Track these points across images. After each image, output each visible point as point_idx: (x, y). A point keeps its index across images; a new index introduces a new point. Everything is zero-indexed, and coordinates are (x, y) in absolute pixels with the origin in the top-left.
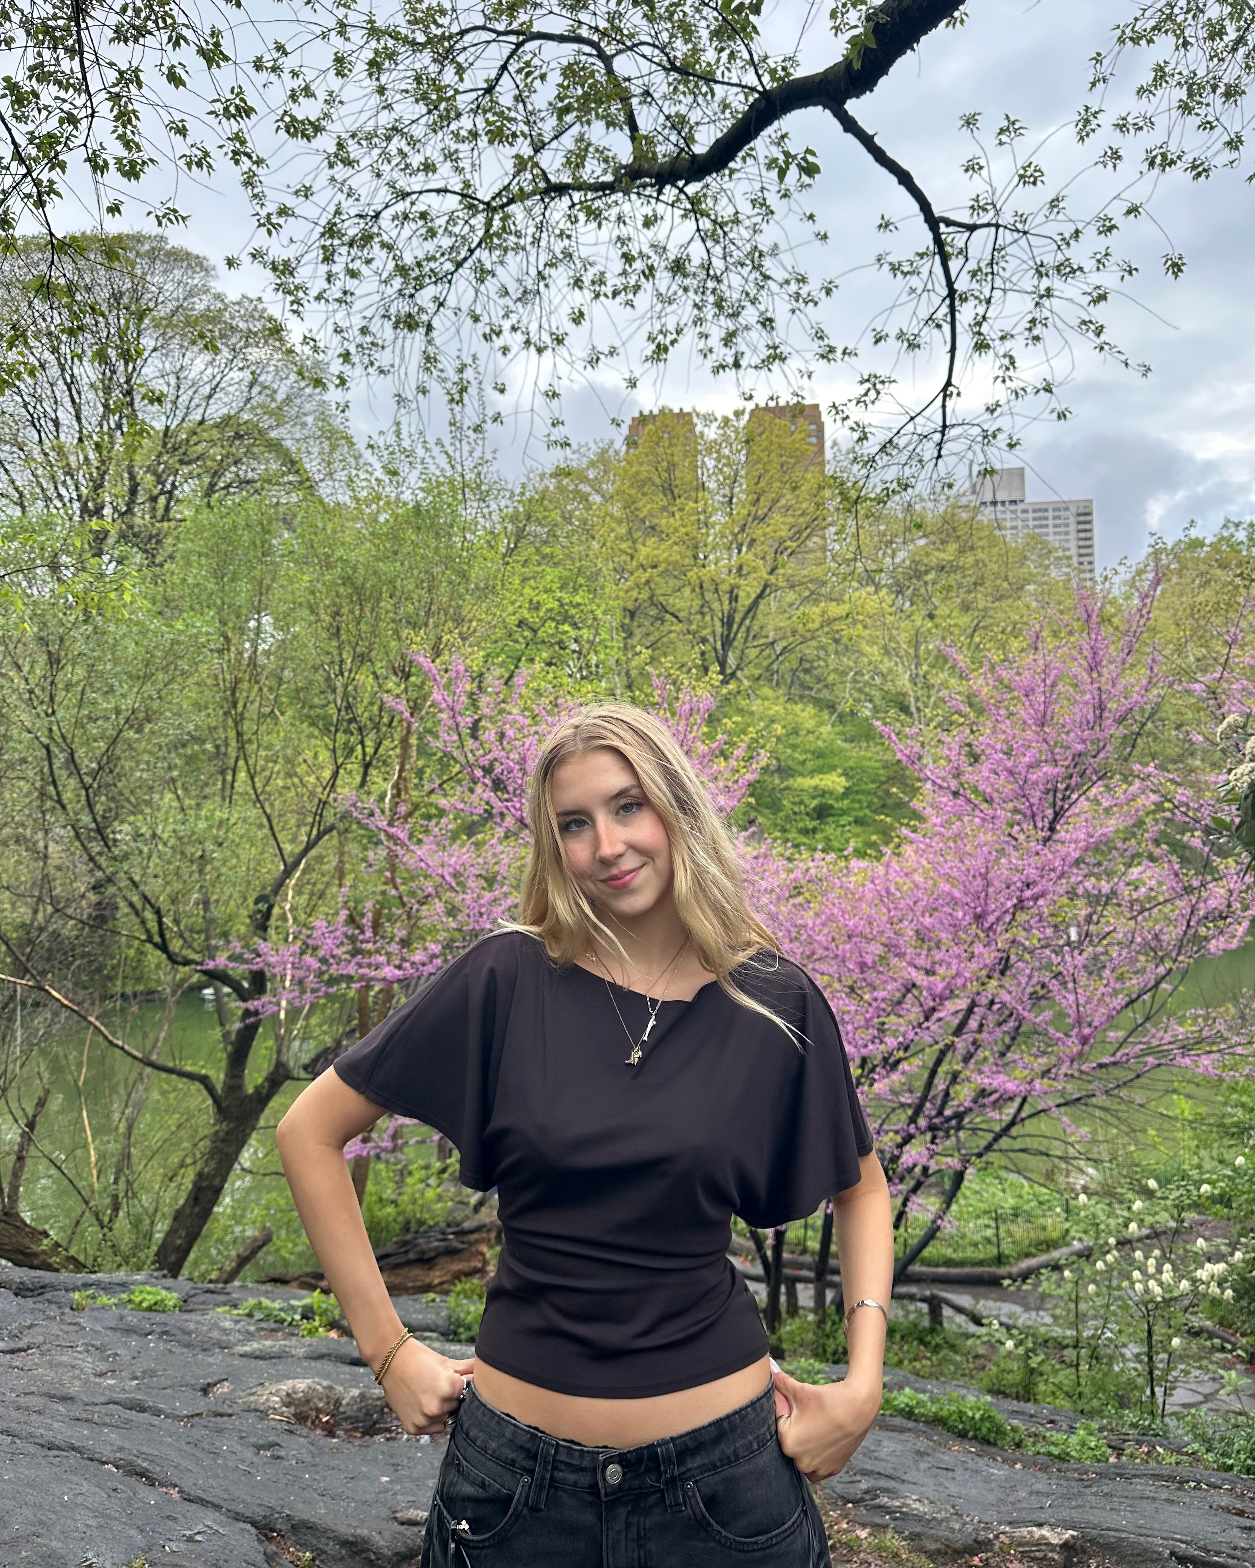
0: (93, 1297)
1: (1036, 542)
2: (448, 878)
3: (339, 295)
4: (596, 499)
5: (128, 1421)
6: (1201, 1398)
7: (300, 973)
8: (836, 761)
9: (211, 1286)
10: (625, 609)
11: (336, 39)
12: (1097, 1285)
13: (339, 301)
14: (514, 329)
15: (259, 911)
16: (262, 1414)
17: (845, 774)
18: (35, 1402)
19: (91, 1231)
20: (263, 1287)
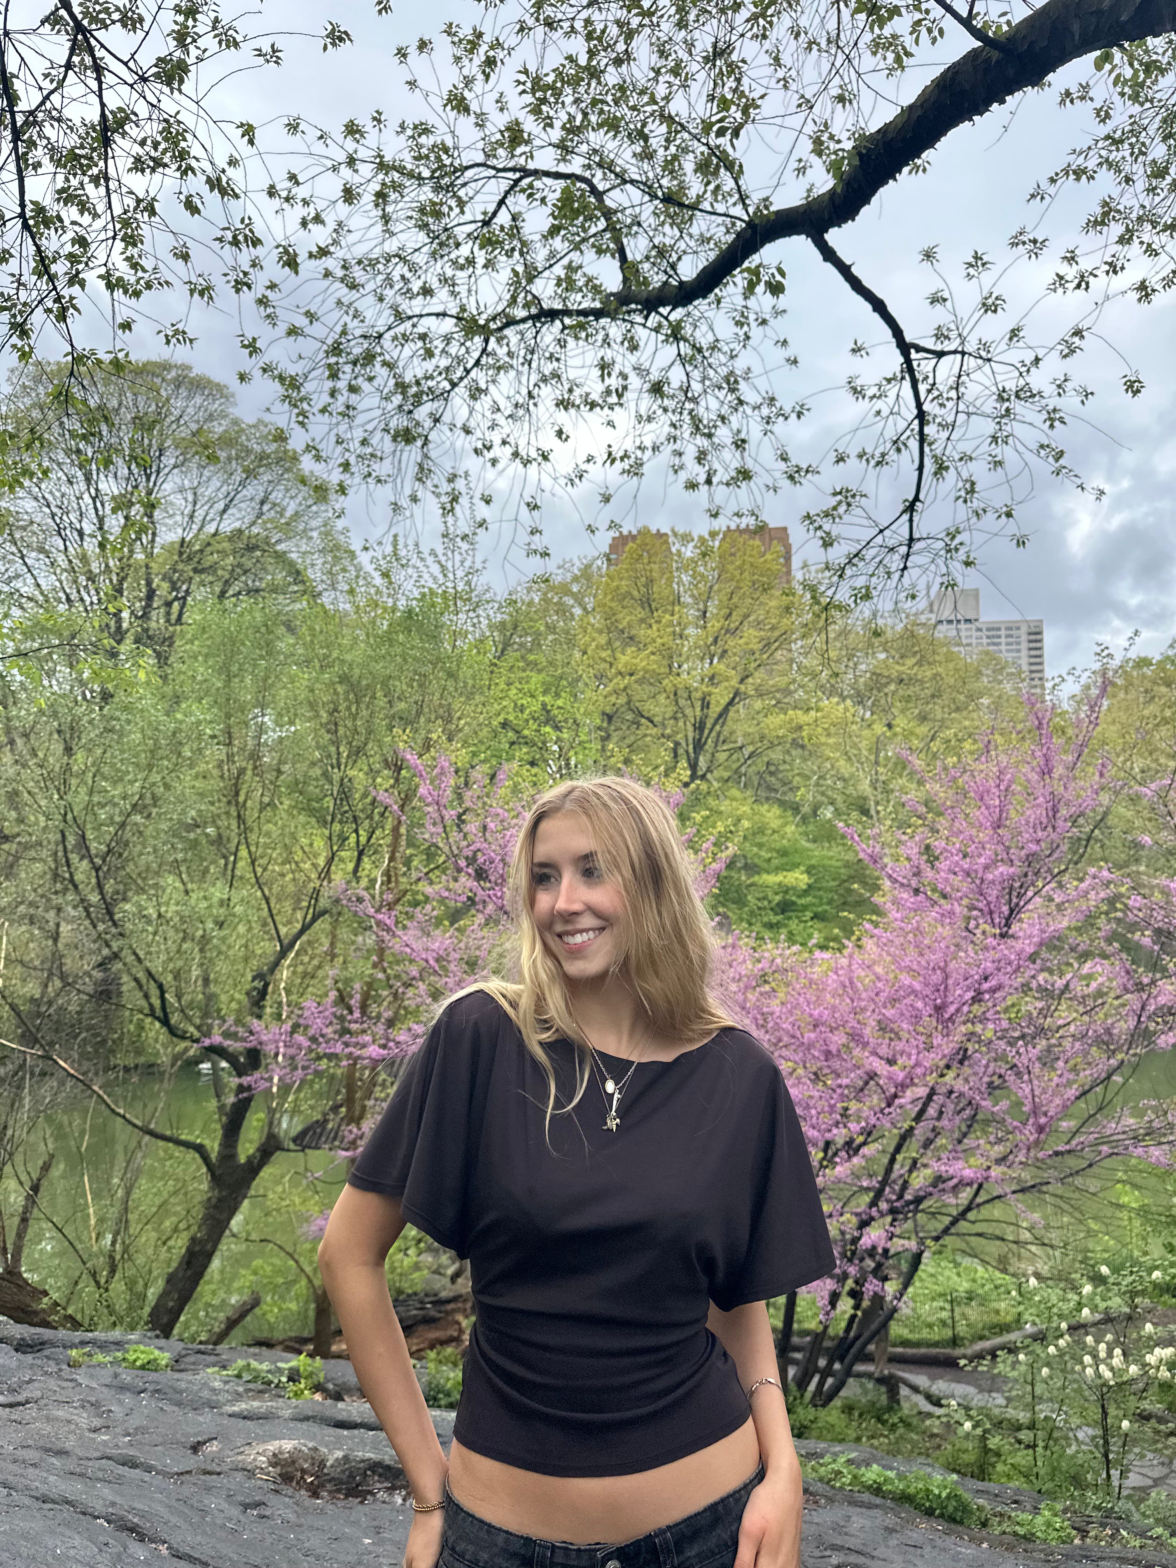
0: (90, 1355)
1: (989, 658)
2: (432, 962)
3: (342, 409)
4: (578, 611)
5: (120, 1476)
6: (1150, 1482)
7: (292, 1051)
8: (797, 860)
9: (202, 1347)
10: (604, 713)
11: (345, 171)
12: (1051, 1369)
13: (343, 414)
14: (504, 443)
15: (255, 988)
16: (250, 1472)
17: (808, 872)
18: (32, 1455)
19: (88, 1289)
20: (252, 1350)
